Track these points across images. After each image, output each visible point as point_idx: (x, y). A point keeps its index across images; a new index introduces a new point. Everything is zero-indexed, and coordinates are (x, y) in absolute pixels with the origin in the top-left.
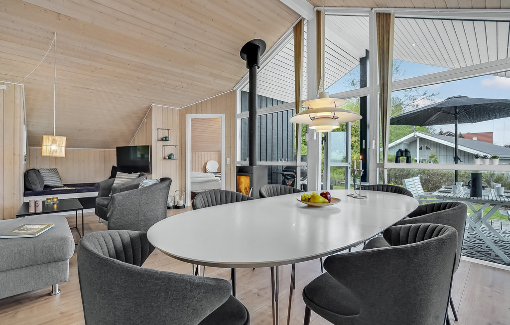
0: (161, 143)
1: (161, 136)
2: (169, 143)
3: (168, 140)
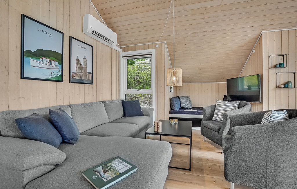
0: (273, 71)
1: (273, 64)
2: (284, 70)
3: (283, 67)
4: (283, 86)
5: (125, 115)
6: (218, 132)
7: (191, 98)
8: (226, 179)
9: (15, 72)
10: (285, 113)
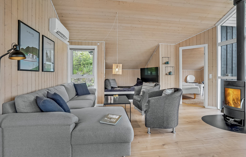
0: (164, 66)
1: (164, 62)
2: (169, 65)
3: (168, 64)
4: (168, 74)
5: (77, 94)
6: (140, 102)
7: (116, 80)
8: (146, 126)
9: (15, 66)
10: (173, 90)
